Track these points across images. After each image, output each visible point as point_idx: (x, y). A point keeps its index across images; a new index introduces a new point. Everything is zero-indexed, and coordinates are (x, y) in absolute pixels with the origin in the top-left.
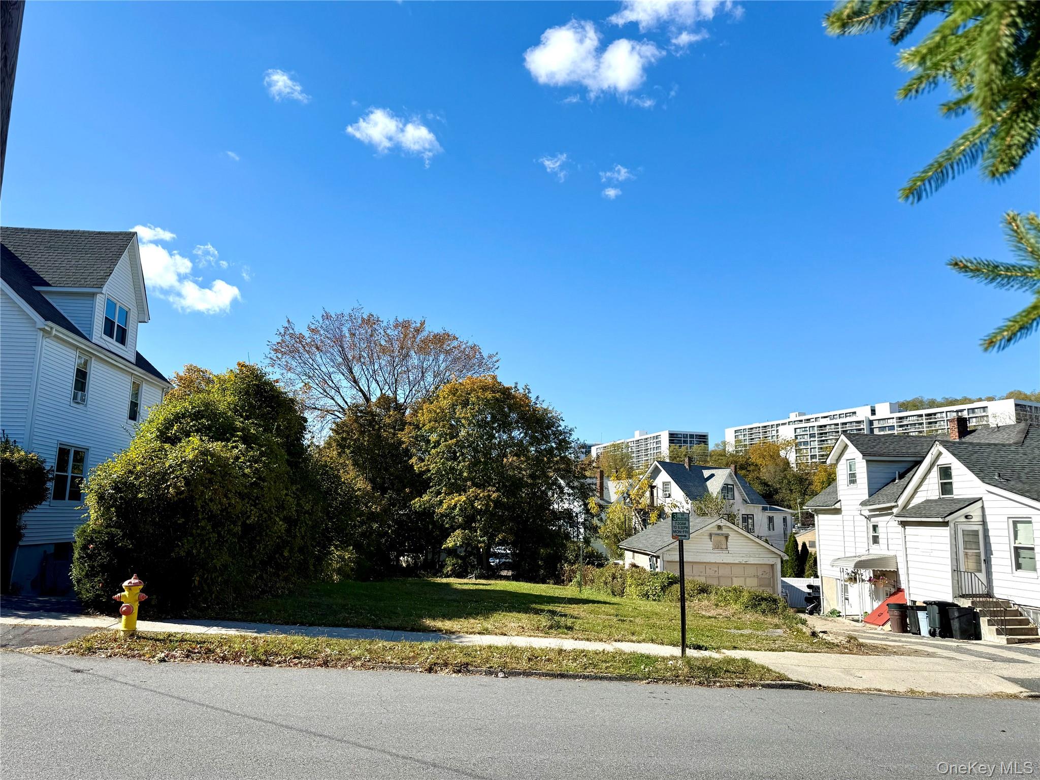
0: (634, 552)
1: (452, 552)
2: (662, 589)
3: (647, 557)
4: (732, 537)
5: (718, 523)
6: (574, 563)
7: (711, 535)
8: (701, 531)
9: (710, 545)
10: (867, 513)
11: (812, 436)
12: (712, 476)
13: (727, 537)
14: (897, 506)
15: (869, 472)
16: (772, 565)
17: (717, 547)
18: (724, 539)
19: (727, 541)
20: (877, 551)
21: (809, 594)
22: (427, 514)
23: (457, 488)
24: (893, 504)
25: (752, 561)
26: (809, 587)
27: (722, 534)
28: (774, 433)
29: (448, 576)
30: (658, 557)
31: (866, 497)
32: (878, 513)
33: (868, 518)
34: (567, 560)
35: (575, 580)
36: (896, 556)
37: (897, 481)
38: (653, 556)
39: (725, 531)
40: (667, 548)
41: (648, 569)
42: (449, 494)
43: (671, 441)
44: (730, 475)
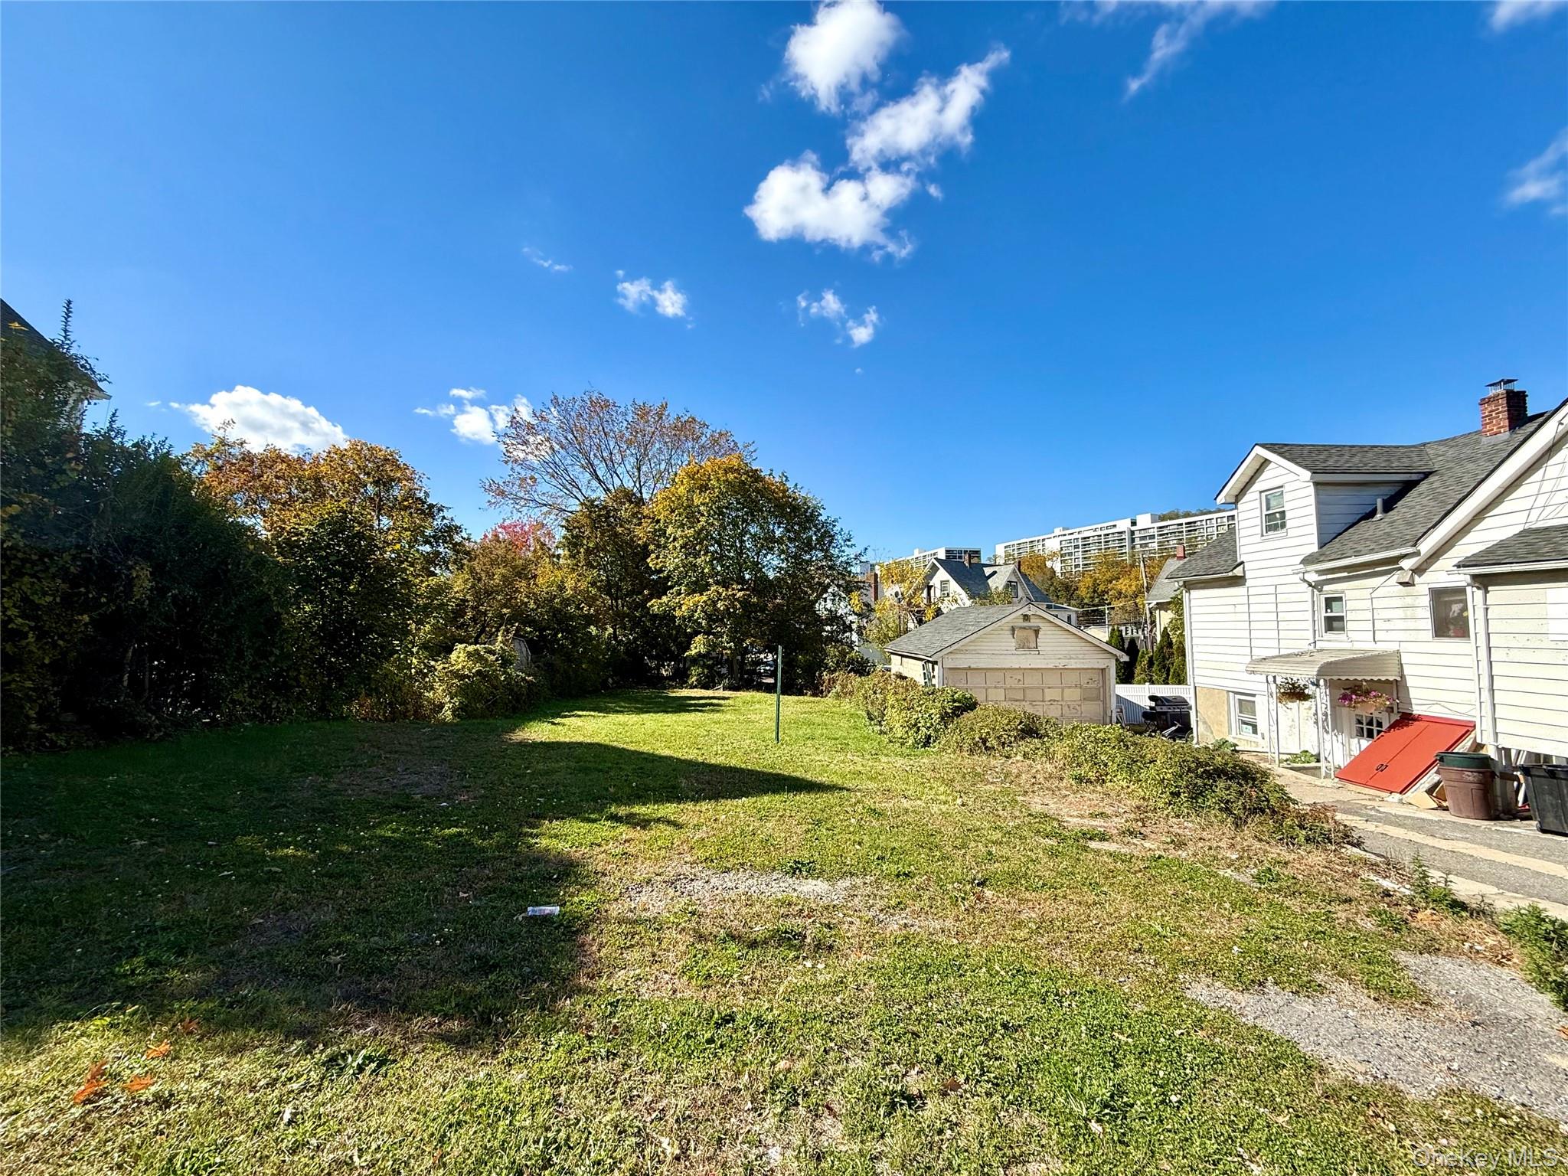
0: (903, 656)
1: (695, 660)
2: (942, 718)
3: (921, 663)
4: (1046, 632)
5: (1025, 611)
6: (835, 671)
7: (1013, 629)
8: (999, 623)
9: (1012, 644)
10: (1313, 577)
12: (995, 573)
13: (1037, 632)
14: (1418, 553)
15: (1319, 503)
16: (1103, 670)
17: (1023, 646)
18: (1033, 634)
19: (1037, 637)
20: (1337, 645)
21: (1151, 708)
22: (667, 617)
23: (699, 587)
24: (1410, 550)
25: (1073, 664)
26: (1152, 698)
27: (1030, 628)
28: (1040, 547)
29: (692, 687)
30: (936, 663)
31: (1315, 548)
32: (1345, 574)
33: (1316, 586)
34: (826, 667)
35: (834, 690)
36: (1398, 652)
37: (1379, 516)
38: (929, 661)
39: (1034, 622)
40: (949, 650)
41: (921, 681)
42: (689, 594)
44: (1014, 572)
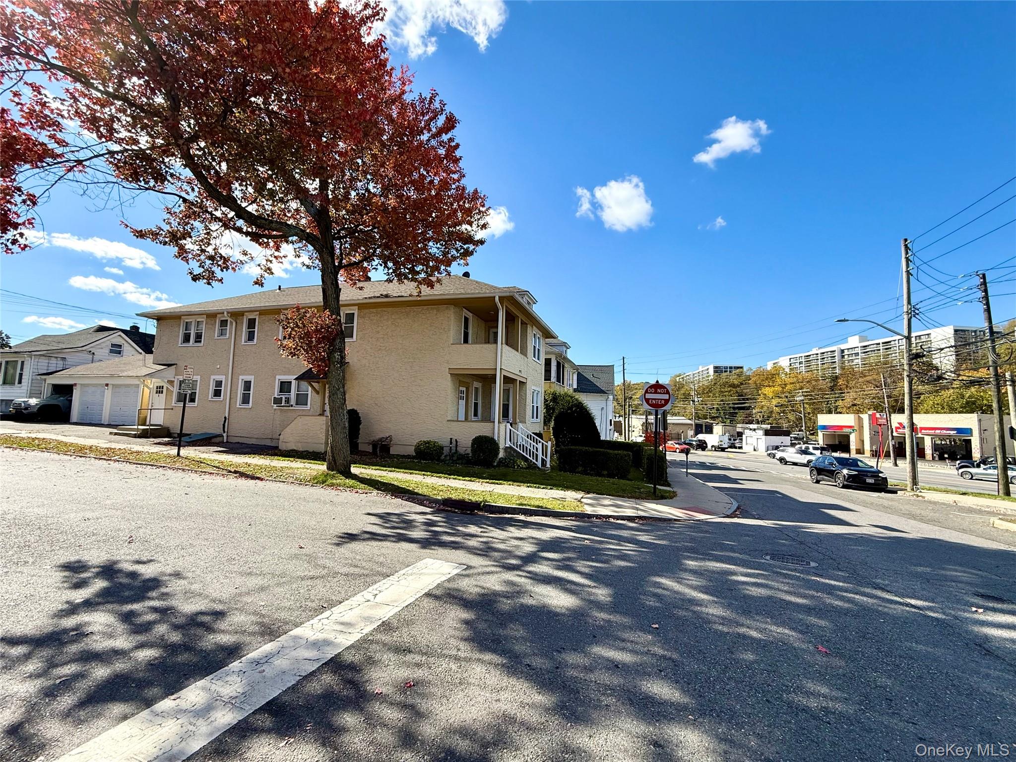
11: (800, 363)
43: (715, 372)
